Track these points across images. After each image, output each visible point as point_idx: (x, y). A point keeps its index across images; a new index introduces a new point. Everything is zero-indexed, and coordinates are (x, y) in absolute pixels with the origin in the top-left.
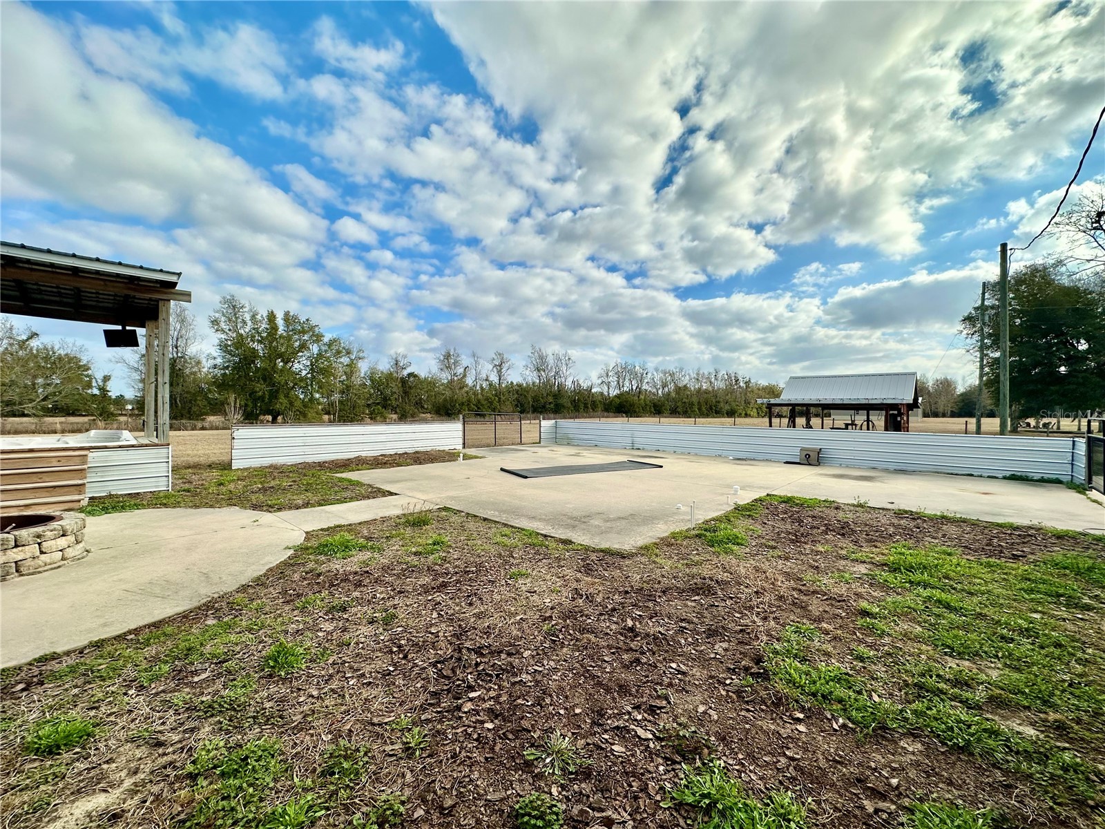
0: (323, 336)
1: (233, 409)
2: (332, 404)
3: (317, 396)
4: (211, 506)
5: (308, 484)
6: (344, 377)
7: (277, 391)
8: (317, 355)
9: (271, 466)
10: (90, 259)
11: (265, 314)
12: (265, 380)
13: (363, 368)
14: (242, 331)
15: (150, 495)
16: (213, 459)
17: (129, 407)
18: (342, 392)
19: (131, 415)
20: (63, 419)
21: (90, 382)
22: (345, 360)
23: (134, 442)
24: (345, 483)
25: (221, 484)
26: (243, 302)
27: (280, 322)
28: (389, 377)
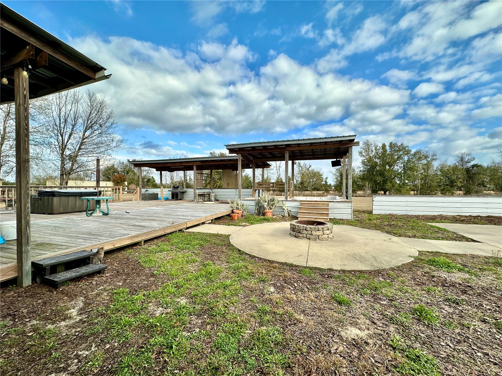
0: (411, 151)
1: (367, 188)
2: (415, 186)
3: (407, 181)
4: (368, 229)
5: (412, 226)
6: (423, 171)
7: (386, 180)
8: (407, 161)
9: (390, 215)
10: (318, 139)
11: (381, 145)
12: (381, 175)
13: (436, 165)
14: (371, 155)
15: (346, 220)
16: (364, 209)
17: (333, 188)
18: (422, 179)
19: (334, 191)
20: (316, 192)
21: (322, 180)
22: (425, 162)
23: (340, 200)
24: (436, 229)
25: (370, 220)
26: (371, 142)
27: (388, 148)
28: (455, 168)
